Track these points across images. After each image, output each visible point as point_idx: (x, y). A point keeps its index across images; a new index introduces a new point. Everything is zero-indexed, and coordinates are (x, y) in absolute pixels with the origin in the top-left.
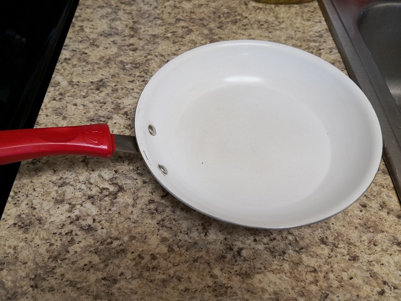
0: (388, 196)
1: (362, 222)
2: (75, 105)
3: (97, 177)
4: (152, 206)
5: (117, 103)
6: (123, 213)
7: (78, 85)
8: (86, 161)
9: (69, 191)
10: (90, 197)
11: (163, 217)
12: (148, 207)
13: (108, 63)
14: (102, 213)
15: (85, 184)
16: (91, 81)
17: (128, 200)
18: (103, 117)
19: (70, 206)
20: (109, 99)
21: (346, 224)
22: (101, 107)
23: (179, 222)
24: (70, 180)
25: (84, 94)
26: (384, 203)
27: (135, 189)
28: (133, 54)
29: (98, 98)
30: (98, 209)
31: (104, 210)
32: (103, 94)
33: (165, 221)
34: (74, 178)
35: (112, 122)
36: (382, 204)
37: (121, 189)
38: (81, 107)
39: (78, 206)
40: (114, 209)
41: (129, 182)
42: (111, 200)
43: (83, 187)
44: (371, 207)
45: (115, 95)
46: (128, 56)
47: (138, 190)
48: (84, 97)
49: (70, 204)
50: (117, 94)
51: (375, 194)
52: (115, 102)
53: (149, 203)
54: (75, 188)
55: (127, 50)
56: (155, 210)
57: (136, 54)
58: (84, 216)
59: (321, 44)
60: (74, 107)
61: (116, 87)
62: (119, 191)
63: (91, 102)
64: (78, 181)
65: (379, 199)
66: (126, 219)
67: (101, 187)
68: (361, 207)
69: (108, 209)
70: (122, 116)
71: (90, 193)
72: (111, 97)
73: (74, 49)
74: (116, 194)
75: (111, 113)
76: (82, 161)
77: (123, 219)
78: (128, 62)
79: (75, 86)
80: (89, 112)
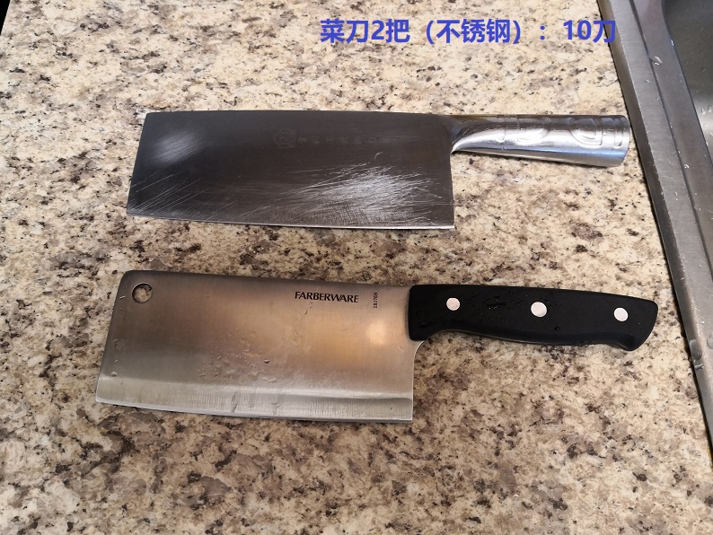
0: (692, 452)
1: (634, 516)
2: (24, 223)
3: (76, 416)
4: (196, 489)
5: (120, 217)
6: (133, 507)
7: (30, 168)
8: (51, 374)
9: (14, 454)
10: (61, 469)
11: (218, 517)
12: (187, 491)
13: (99, 106)
14: (86, 508)
15: (48, 434)
16: (61, 156)
17: (144, 473)
18: (88, 256)
19: (18, 491)
20: (102, 207)
21: (601, 523)
22: (82, 229)
23: (253, 527)
24: (15, 425)
25: (44, 193)
26: (682, 469)
27: (158, 445)
28: (156, 81)
29: (75, 204)
30: (78, 499)
31: (90, 499)
32: (87, 194)
33: (224, 526)
34: (23, 418)
35: (108, 269)
36: (678, 471)
37: (128, 446)
38: (38, 230)
39: (35, 492)
40: (113, 497)
41: (144, 427)
42: (106, 475)
43: (45, 441)
44: (655, 480)
45: (114, 195)
46: (144, 85)
47: (166, 448)
48: (44, 203)
49: (16, 486)
50: (120, 193)
51: (667, 447)
52: (115, 215)
53: (190, 481)
54: (27, 444)
55: (143, 70)
56: (201, 498)
57: (165, 80)
58: (48, 515)
59: (580, 56)
60: (21, 229)
61: (117, 174)
62: (123, 452)
63: (61, 216)
64: (33, 427)
65: (673, 459)
66: (139, 522)
67: (84, 441)
68: (635, 480)
69: (99, 498)
70: (130, 252)
71: (59, 457)
72: (105, 200)
73: (20, 67)
74: (118, 459)
75: (105, 246)
76: (41, 376)
77: (132, 521)
78: (146, 103)
79: (24, 172)
80: (55, 242)
